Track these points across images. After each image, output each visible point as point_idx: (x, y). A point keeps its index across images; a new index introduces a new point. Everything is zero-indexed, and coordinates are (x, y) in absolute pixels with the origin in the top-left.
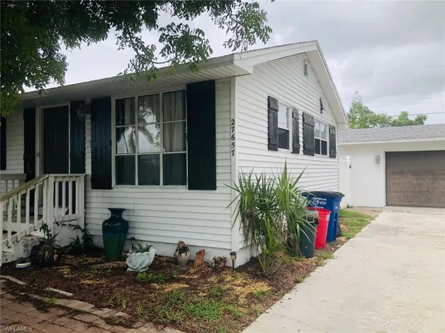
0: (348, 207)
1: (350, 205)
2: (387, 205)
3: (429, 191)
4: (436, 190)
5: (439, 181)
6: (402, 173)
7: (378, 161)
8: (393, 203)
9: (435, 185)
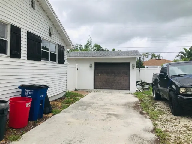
0: (76, 90)
1: (77, 89)
2: (95, 88)
3: (112, 82)
4: (115, 81)
5: (117, 77)
6: (102, 73)
7: (91, 67)
8: (97, 87)
9: (115, 79)
